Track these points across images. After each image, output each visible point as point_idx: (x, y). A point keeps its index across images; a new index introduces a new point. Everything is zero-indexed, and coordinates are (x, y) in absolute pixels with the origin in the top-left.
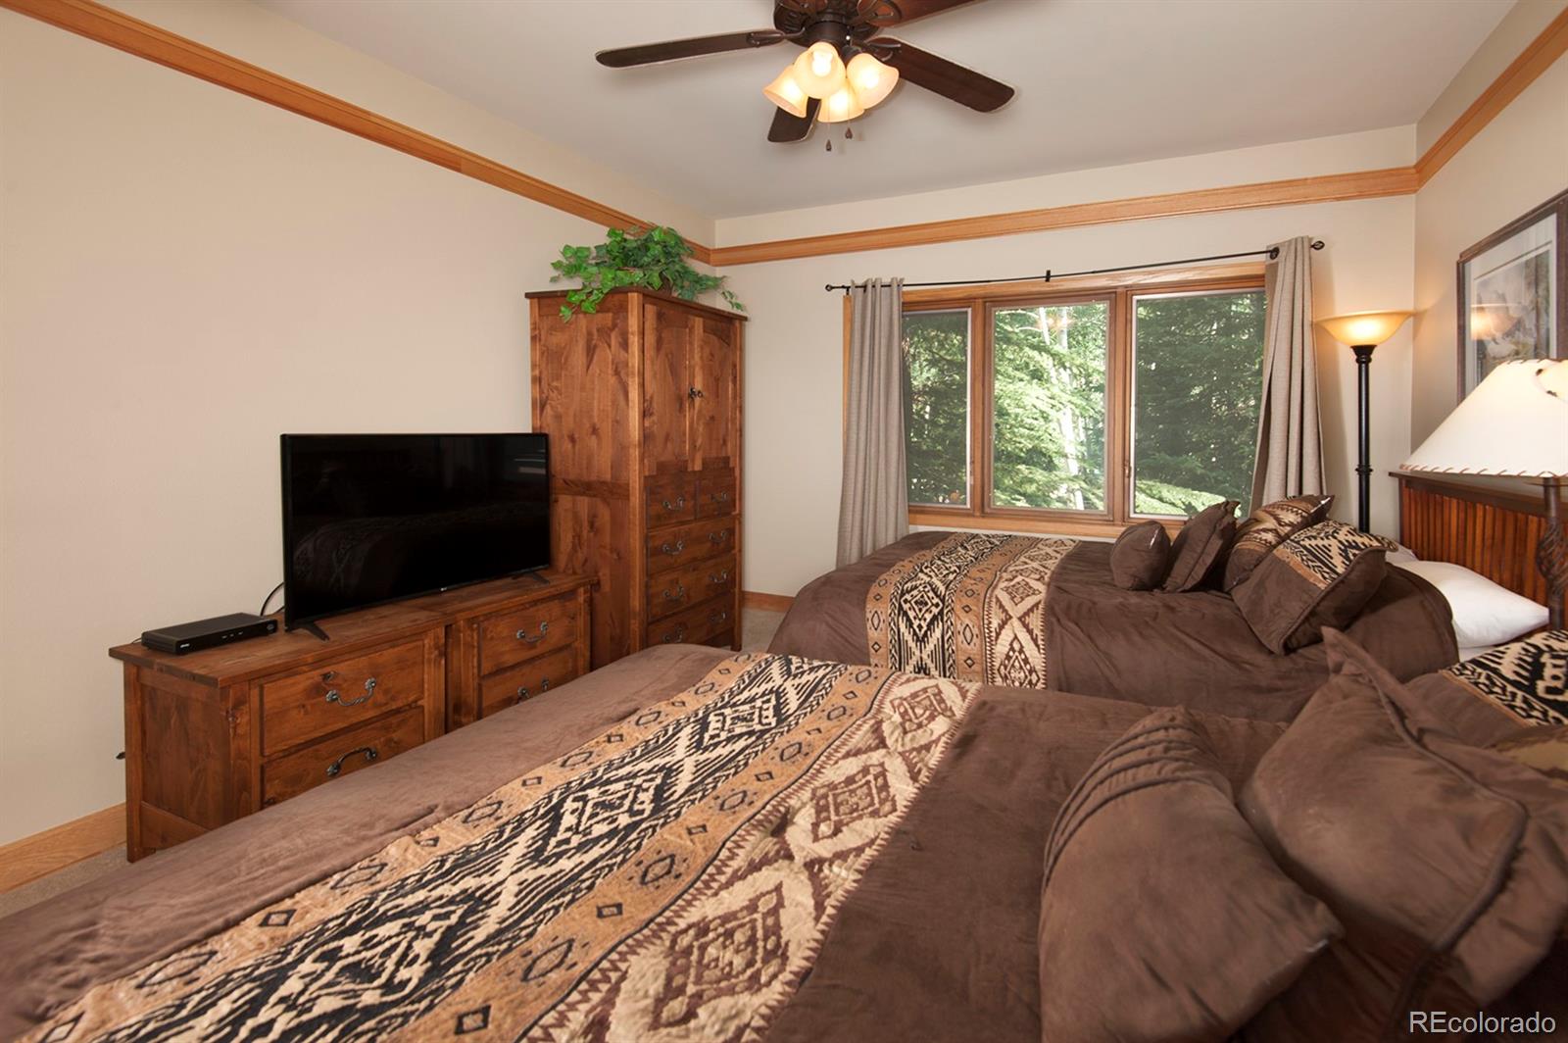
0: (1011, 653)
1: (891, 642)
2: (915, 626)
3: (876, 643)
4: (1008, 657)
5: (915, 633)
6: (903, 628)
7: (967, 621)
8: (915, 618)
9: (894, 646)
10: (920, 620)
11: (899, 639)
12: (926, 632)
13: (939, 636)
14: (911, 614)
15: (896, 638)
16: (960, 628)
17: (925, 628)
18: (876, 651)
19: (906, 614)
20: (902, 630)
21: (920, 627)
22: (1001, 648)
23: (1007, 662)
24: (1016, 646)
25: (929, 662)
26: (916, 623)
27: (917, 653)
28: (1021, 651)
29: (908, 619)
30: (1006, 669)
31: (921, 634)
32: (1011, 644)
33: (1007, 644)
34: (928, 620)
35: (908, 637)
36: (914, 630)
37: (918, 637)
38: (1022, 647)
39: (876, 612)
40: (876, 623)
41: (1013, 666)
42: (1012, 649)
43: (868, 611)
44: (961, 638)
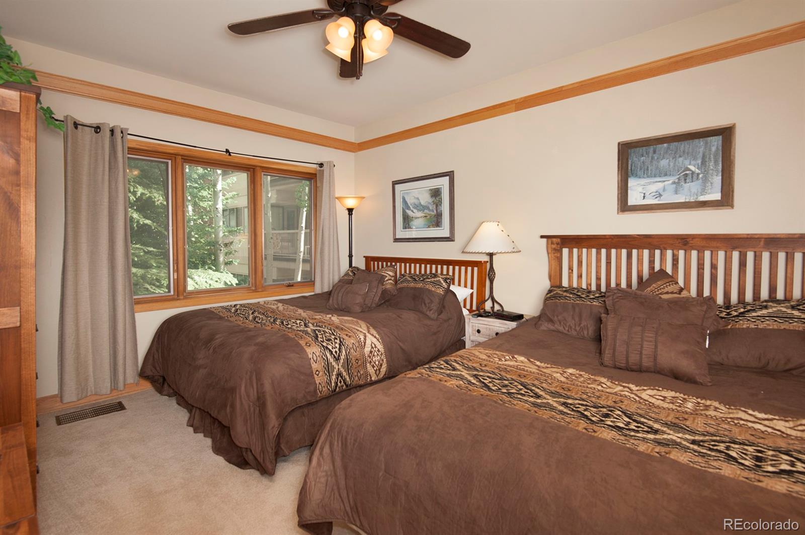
0: (372, 350)
1: (324, 366)
2: (334, 353)
3: (317, 371)
4: (371, 352)
5: (335, 357)
6: (328, 355)
7: (352, 341)
8: (332, 348)
9: (325, 369)
10: (335, 348)
11: (328, 363)
12: (339, 354)
13: (345, 354)
14: (330, 347)
15: (326, 363)
16: (351, 346)
17: (338, 352)
18: (318, 375)
19: (327, 348)
20: (328, 358)
21: (336, 352)
22: (367, 349)
23: (370, 355)
24: (373, 346)
25: (342, 369)
26: (334, 351)
27: (337, 367)
28: (376, 347)
29: (330, 350)
30: (370, 358)
31: (337, 356)
32: (371, 346)
33: (370, 346)
34: (338, 347)
35: (332, 360)
36: (334, 355)
37: (336, 358)
38: (375, 345)
39: (313, 353)
40: (315, 359)
41: (374, 355)
42: (372, 348)
43: (309, 354)
44: (352, 351)
